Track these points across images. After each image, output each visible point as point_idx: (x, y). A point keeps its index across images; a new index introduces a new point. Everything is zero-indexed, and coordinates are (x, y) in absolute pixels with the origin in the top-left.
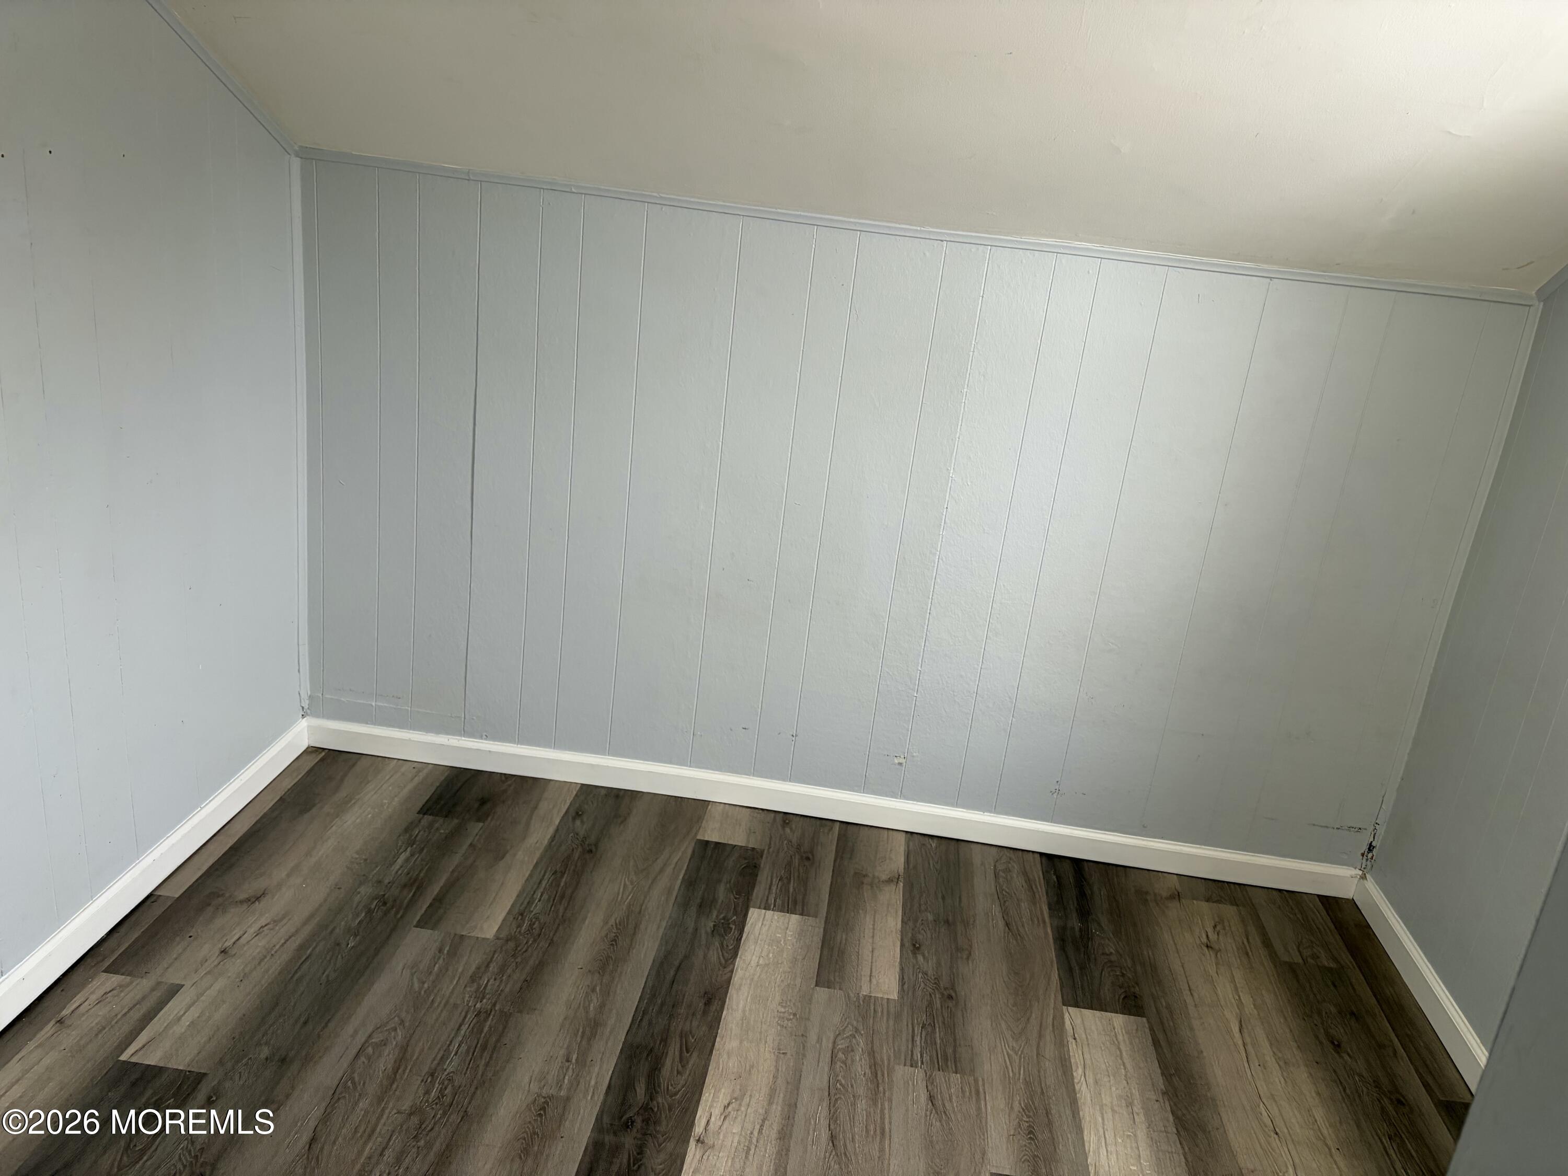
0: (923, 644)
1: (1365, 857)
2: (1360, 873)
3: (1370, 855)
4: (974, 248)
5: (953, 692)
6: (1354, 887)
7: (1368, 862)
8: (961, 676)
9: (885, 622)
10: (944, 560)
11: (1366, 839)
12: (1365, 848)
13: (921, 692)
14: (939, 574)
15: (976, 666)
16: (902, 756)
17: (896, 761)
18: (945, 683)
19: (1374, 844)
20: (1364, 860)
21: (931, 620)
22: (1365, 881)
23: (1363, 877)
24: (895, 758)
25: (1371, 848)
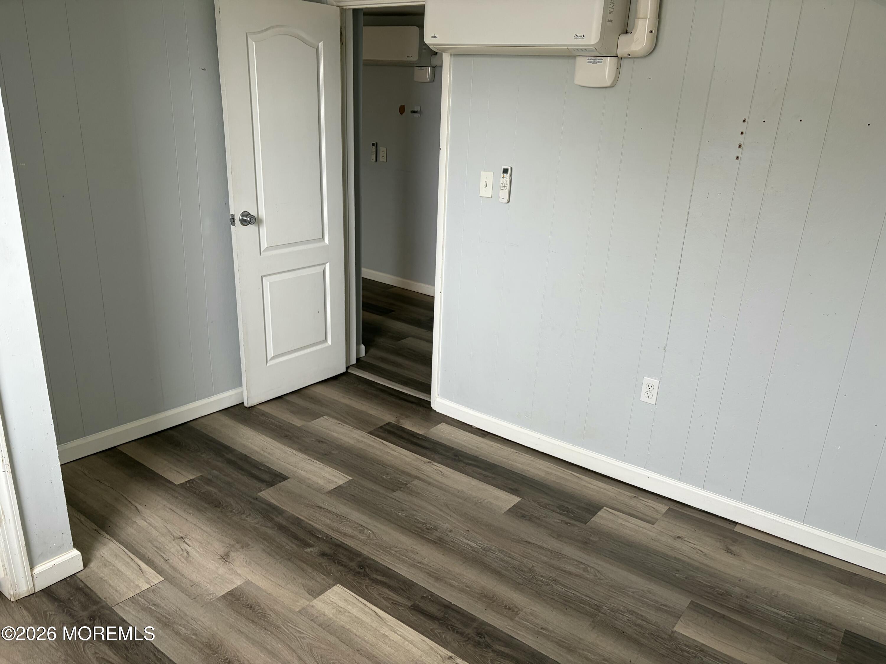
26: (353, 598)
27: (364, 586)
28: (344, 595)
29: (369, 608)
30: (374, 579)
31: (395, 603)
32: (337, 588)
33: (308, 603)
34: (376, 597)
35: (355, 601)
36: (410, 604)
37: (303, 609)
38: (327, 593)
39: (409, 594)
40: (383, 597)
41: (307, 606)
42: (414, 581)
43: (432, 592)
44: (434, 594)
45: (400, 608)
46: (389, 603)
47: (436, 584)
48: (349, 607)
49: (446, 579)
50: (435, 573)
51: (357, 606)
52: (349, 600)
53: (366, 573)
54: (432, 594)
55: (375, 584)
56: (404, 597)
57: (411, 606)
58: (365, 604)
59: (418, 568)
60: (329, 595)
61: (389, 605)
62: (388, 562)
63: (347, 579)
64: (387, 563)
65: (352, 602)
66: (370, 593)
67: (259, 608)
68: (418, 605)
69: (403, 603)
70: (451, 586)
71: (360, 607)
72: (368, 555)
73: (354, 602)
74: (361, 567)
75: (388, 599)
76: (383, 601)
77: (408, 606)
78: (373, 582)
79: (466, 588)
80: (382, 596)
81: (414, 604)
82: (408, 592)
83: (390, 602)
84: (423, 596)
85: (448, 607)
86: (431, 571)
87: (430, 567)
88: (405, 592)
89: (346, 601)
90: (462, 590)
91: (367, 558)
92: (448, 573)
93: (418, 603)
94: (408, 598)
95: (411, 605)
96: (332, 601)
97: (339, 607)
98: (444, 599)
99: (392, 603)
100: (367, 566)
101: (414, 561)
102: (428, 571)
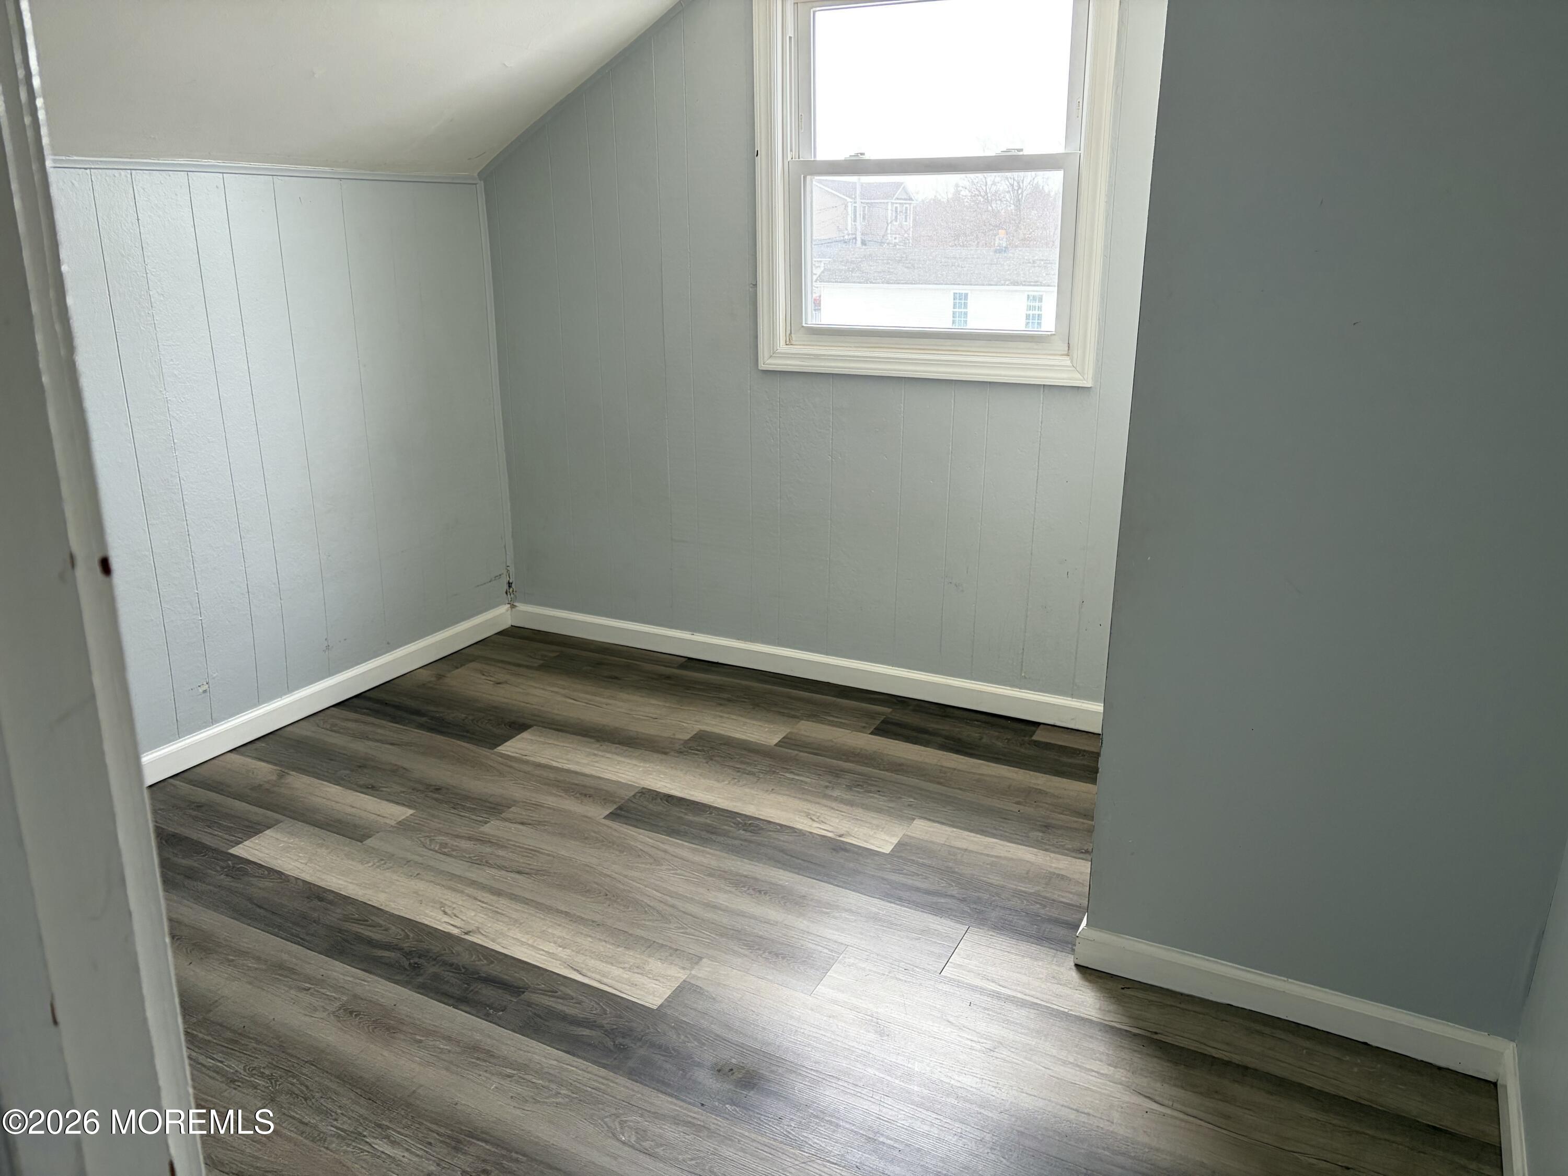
0: (192, 566)
1: (508, 593)
2: (509, 605)
3: (511, 590)
4: (116, 172)
5: (230, 600)
6: (510, 617)
7: (512, 595)
8: (232, 582)
9: (150, 560)
10: (185, 479)
11: (505, 580)
12: (506, 587)
13: (204, 613)
14: (185, 495)
15: (241, 568)
16: (205, 683)
17: (201, 690)
18: (220, 595)
19: (511, 581)
20: (509, 595)
21: (192, 541)
22: (517, 608)
23: (513, 606)
24: (199, 688)
25: (510, 584)
26: (623, 990)
27: (610, 1013)
28: (638, 992)
29: (592, 979)
30: (594, 1028)
31: (553, 993)
32: (655, 1002)
33: (693, 972)
34: (585, 997)
35: (618, 986)
36: (526, 996)
37: (697, 963)
38: (669, 992)
39: (528, 1011)
40: (573, 999)
41: (693, 968)
42: (520, 1036)
43: (487, 1020)
44: (483, 1017)
45: (543, 986)
46: (561, 991)
47: (478, 1037)
48: (625, 976)
49: (458, 1050)
50: (478, 1059)
51: (612, 978)
52: (629, 986)
53: (611, 1036)
54: (487, 1017)
55: (590, 1019)
56: (537, 1005)
57: (523, 992)
58: (601, 983)
59: (511, 1065)
60: (664, 989)
61: (562, 988)
62: (573, 1067)
63: (642, 1021)
64: (575, 1064)
65: (622, 983)
66: (596, 1002)
67: (764, 956)
68: (512, 996)
69: (538, 995)
70: (449, 1039)
71: (608, 978)
72: (616, 1076)
73: (620, 985)
74: (622, 1049)
75: (565, 997)
76: (572, 994)
77: (529, 992)
78: (595, 1022)
79: (422, 1038)
80: (574, 1001)
81: (520, 995)
82: (530, 1013)
83: (560, 993)
84: (502, 1011)
85: (460, 1001)
86: (485, 1061)
87: (486, 1071)
88: (535, 1014)
89: (633, 984)
90: (429, 1033)
91: (615, 1069)
92: (451, 1062)
93: (512, 999)
94: (529, 1004)
95: (525, 994)
96: (657, 980)
97: (642, 974)
98: (466, 1012)
99: (556, 992)
100: (611, 1051)
101: (520, 1077)
102: (492, 1060)
